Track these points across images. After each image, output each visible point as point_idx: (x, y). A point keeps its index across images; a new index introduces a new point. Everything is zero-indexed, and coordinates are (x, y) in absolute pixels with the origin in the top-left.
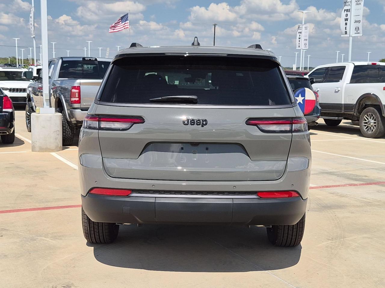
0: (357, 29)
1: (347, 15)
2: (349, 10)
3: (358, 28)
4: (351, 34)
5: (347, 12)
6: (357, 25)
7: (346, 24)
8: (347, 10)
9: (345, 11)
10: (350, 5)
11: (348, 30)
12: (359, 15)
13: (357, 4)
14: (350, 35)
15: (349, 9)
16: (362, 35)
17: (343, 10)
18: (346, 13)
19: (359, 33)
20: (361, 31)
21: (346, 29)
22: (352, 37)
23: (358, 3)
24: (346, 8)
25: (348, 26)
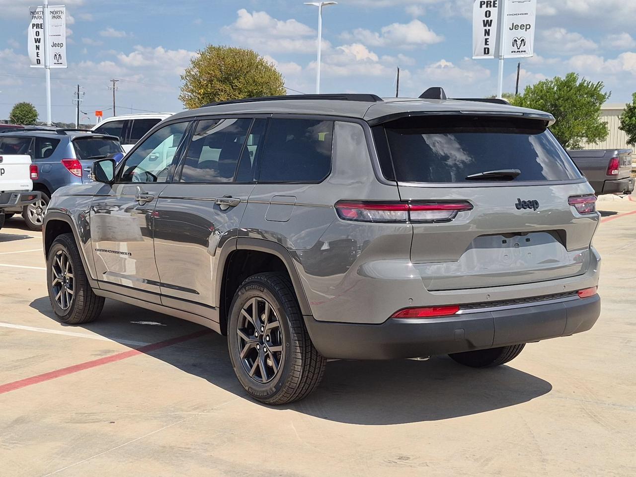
0: (57, 56)
1: (37, 33)
2: (41, 26)
3: (60, 55)
4: (48, 64)
5: (37, 28)
6: (57, 50)
7: (38, 48)
8: (37, 26)
9: (33, 26)
10: (42, 17)
11: (41, 58)
12: (60, 35)
13: (54, 17)
14: (45, 66)
15: (41, 24)
16: (66, 67)
17: (31, 25)
18: (35, 29)
19: (60, 64)
20: (64, 59)
21: (38, 56)
22: (49, 69)
23: (56, 15)
24: (35, 21)
25: (41, 51)
